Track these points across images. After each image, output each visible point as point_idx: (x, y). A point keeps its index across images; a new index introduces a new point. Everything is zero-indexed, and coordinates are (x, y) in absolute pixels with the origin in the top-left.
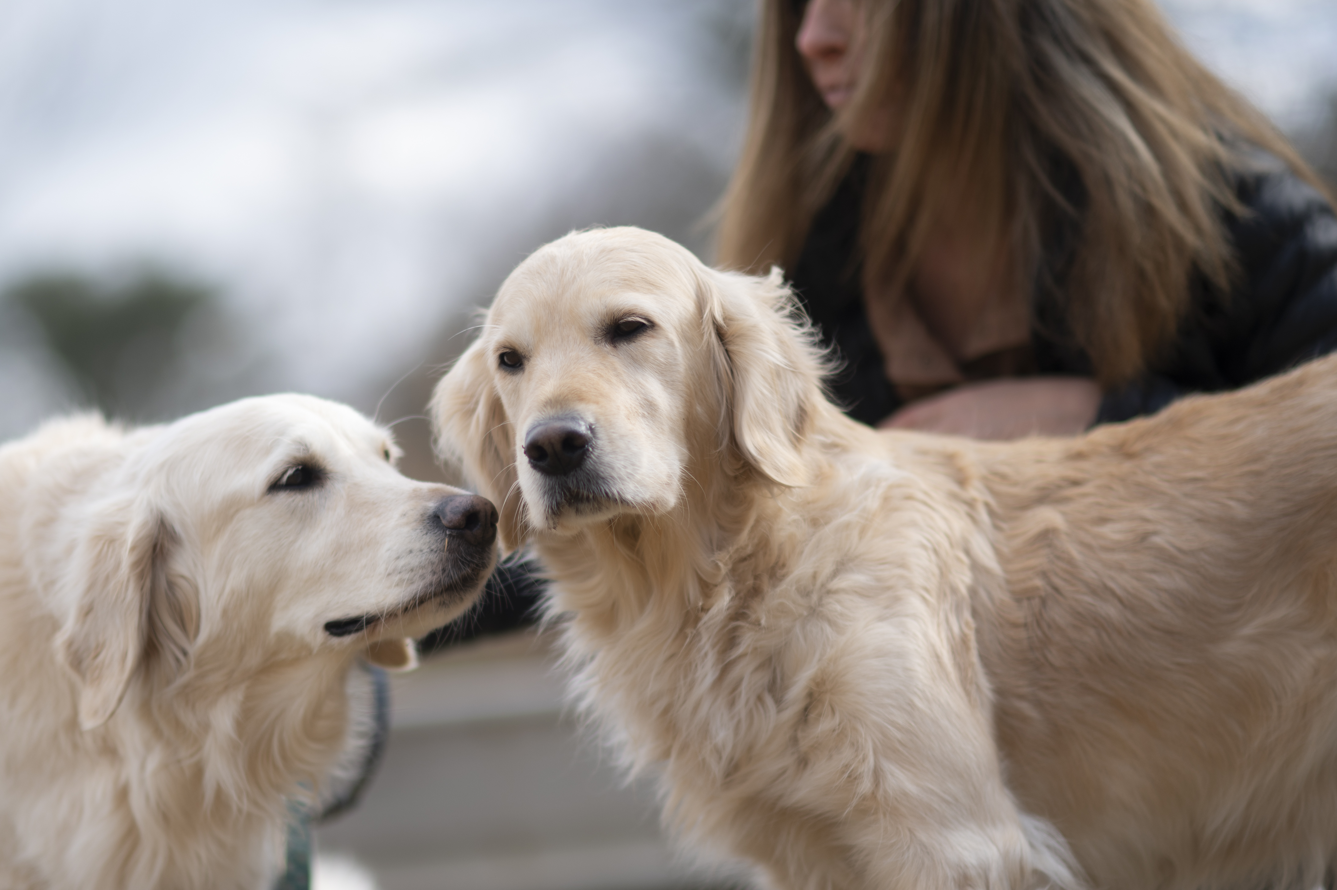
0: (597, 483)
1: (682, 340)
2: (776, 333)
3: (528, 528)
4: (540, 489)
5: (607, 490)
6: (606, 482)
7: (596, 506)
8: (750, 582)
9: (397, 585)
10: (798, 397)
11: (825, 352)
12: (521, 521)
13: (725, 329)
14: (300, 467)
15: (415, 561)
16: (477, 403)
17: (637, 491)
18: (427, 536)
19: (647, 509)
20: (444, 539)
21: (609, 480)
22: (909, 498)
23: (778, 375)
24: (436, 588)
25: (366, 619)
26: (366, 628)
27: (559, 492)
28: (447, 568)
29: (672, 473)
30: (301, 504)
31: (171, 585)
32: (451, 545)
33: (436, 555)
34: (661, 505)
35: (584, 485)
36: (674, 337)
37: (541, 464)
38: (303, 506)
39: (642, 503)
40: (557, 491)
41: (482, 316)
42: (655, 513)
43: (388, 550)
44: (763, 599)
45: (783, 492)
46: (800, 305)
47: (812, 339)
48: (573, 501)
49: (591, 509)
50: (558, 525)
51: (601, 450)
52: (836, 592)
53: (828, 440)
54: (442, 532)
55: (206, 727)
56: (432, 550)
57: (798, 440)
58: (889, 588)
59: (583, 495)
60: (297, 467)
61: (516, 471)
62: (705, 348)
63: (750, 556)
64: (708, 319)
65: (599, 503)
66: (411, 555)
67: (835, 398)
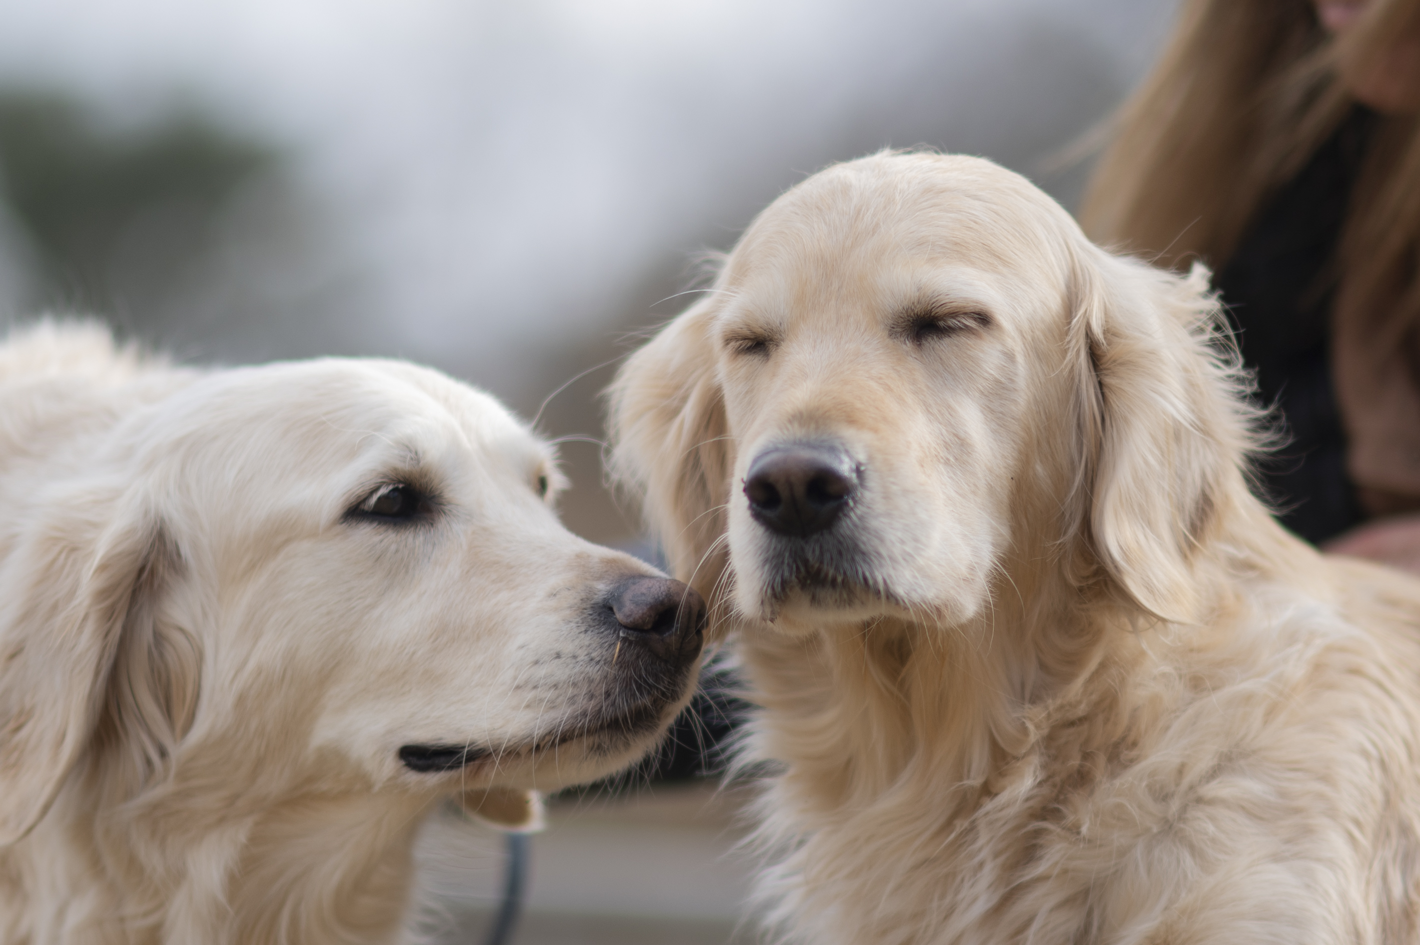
0: (853, 559)
1: (1031, 353)
2: (1186, 370)
3: (730, 612)
4: (759, 553)
5: (868, 574)
6: (868, 560)
7: (845, 596)
8: (1075, 762)
9: (528, 706)
10: (1204, 476)
11: (1262, 413)
12: (722, 599)
13: (1103, 348)
14: (401, 486)
15: (561, 672)
16: (684, 399)
17: (916, 583)
18: (587, 635)
19: (926, 614)
20: (614, 643)
21: (873, 558)
22: (1355, 671)
23: (1177, 438)
24: (590, 721)
25: (468, 752)
26: (466, 766)
27: (788, 564)
28: (613, 690)
29: (976, 563)
30: (393, 547)
31: (159, 638)
32: (625, 655)
33: (598, 667)
34: (951, 612)
35: (832, 559)
36: (1017, 346)
37: (769, 513)
38: (397, 551)
39: (921, 605)
40: (786, 562)
41: (717, 264)
42: (939, 624)
43: (521, 647)
44: (1092, 793)
45: (1152, 626)
46: (1231, 333)
47: (1241, 388)
48: (809, 582)
49: (836, 601)
50: (778, 617)
51: (869, 508)
52: (1211, 802)
53: (1242, 554)
54: (612, 632)
55: (178, 876)
56: (592, 660)
57: (1192, 547)
58: (1297, 811)
59: (827, 575)
60: (396, 486)
61: (727, 518)
62: (1066, 373)
63: (1082, 720)
64: (1079, 328)
65: (851, 593)
66: (557, 661)
67: (1262, 490)
